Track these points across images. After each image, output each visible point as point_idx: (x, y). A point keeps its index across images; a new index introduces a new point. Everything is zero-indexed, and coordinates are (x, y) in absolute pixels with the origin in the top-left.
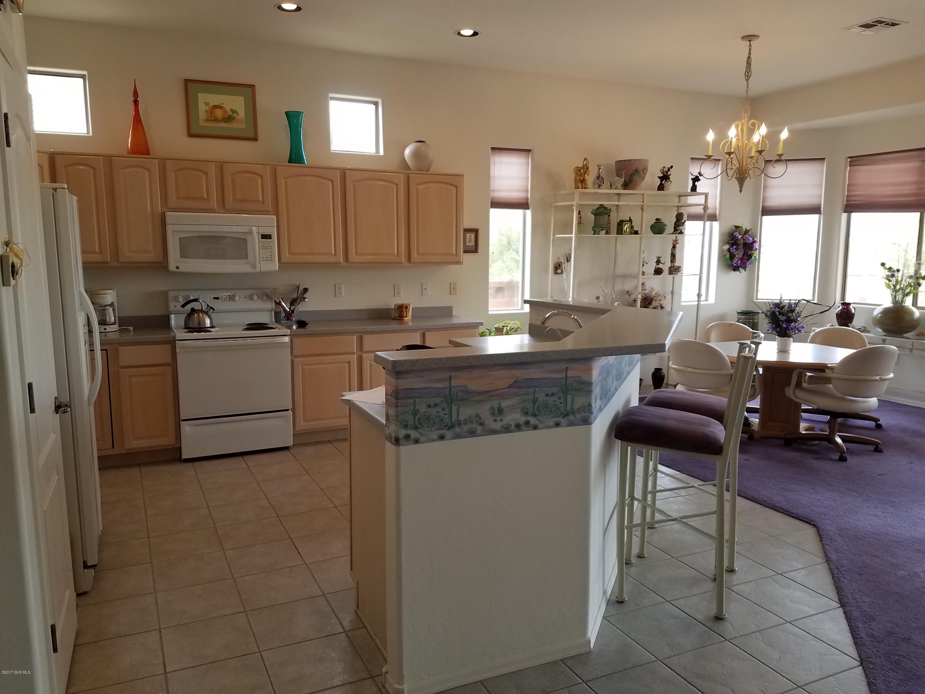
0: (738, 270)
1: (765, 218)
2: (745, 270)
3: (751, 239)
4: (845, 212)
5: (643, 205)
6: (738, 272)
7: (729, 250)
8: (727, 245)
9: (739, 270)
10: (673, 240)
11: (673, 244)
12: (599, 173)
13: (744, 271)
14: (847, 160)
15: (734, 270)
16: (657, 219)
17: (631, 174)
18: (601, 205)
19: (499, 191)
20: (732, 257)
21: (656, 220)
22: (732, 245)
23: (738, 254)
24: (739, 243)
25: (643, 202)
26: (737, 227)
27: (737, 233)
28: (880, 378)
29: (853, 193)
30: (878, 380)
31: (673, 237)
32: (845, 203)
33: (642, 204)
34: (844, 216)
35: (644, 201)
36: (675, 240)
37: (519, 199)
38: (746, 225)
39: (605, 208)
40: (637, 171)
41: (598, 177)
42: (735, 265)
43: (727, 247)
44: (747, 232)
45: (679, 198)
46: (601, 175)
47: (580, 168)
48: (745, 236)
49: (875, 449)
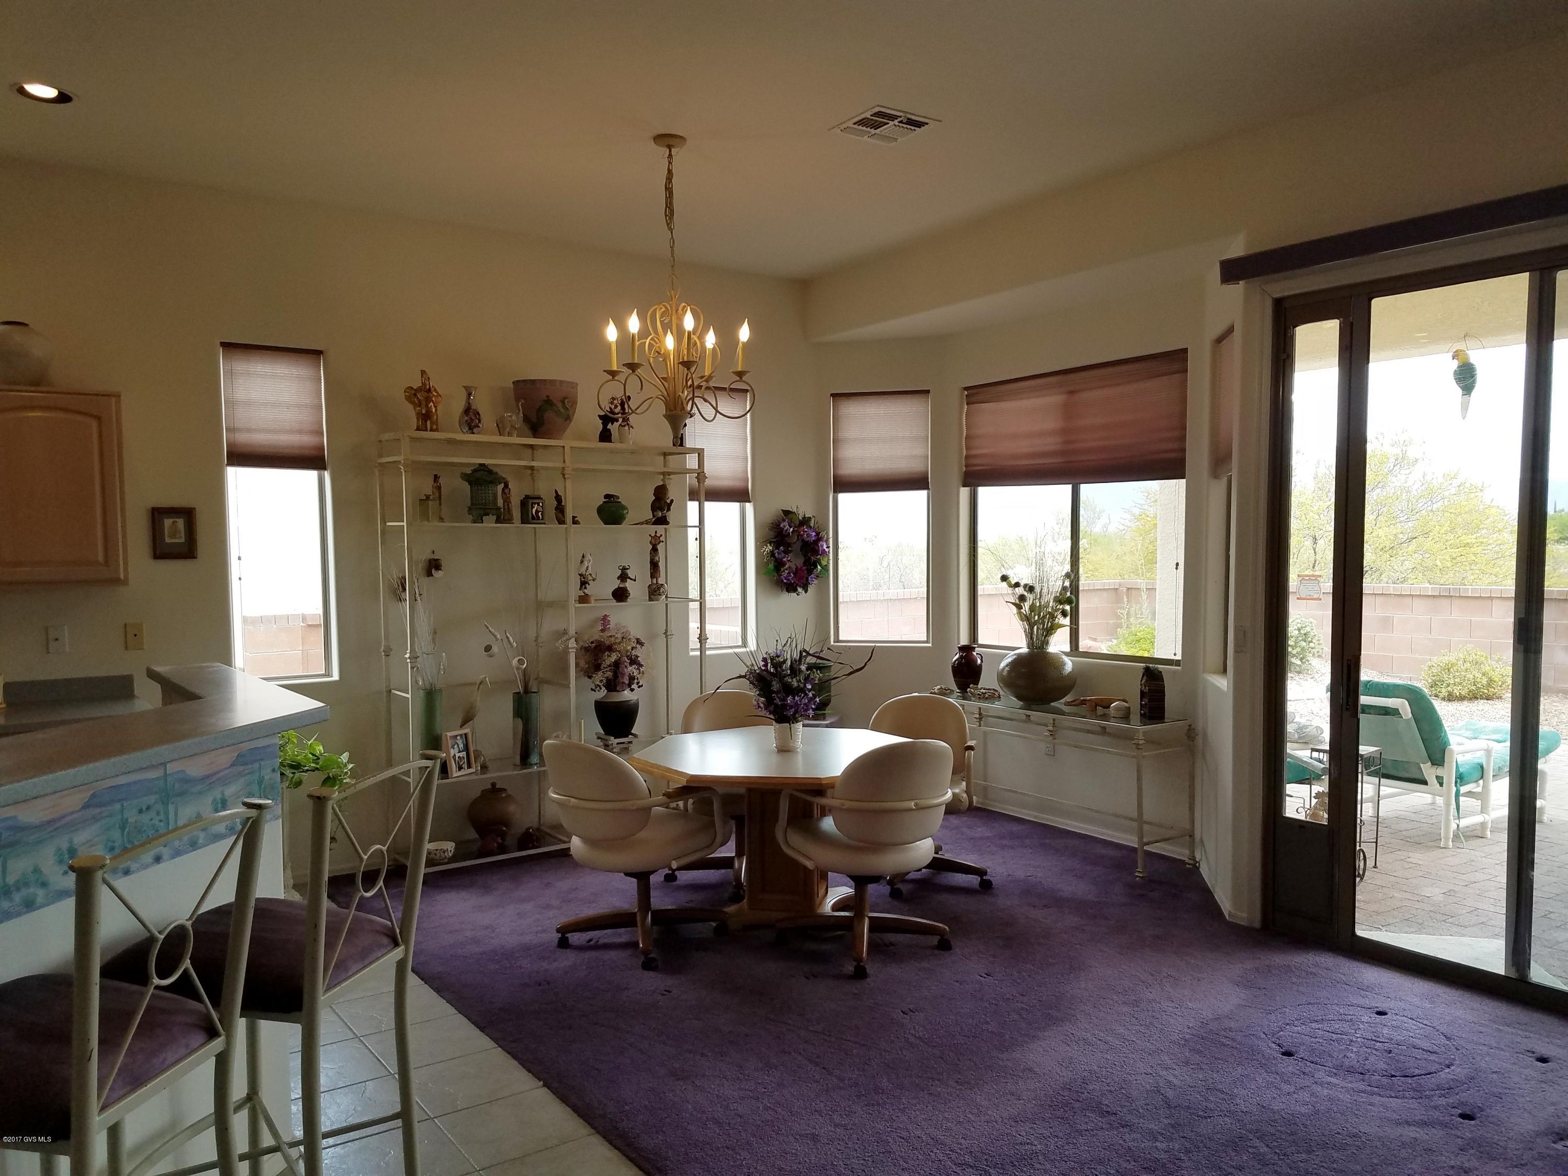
0: (795, 590)
1: (843, 497)
2: (806, 592)
3: (814, 534)
4: (964, 486)
5: (563, 468)
6: (794, 594)
7: (772, 554)
8: (768, 545)
9: (797, 590)
10: (650, 535)
11: (651, 542)
12: (469, 403)
13: (803, 592)
14: (962, 394)
15: (788, 591)
16: (607, 496)
17: (538, 408)
18: (481, 465)
19: (249, 430)
20: (779, 565)
21: (605, 498)
22: (777, 545)
23: (789, 561)
24: (789, 541)
25: (564, 462)
26: (787, 513)
27: (786, 523)
28: (916, 805)
29: (974, 452)
30: (912, 810)
31: (652, 529)
32: (964, 469)
33: (561, 465)
34: (964, 492)
35: (566, 461)
36: (656, 536)
37: (302, 447)
38: (804, 508)
39: (487, 471)
40: (548, 402)
41: (468, 410)
42: (785, 581)
43: (770, 548)
44: (805, 521)
45: (665, 458)
46: (474, 407)
47: (415, 390)
48: (802, 528)
49: (939, 941)
